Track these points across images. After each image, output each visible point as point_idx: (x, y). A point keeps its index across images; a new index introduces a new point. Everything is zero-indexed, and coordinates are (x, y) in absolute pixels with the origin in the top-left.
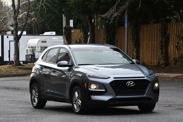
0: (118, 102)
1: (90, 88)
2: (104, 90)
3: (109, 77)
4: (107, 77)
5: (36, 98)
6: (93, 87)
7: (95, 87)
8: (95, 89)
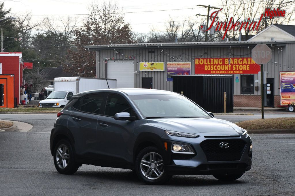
0: (209, 169)
1: (173, 150)
2: (192, 153)
3: (199, 136)
4: (196, 136)
5: (65, 161)
6: (177, 149)
7: (180, 148)
8: (179, 151)
